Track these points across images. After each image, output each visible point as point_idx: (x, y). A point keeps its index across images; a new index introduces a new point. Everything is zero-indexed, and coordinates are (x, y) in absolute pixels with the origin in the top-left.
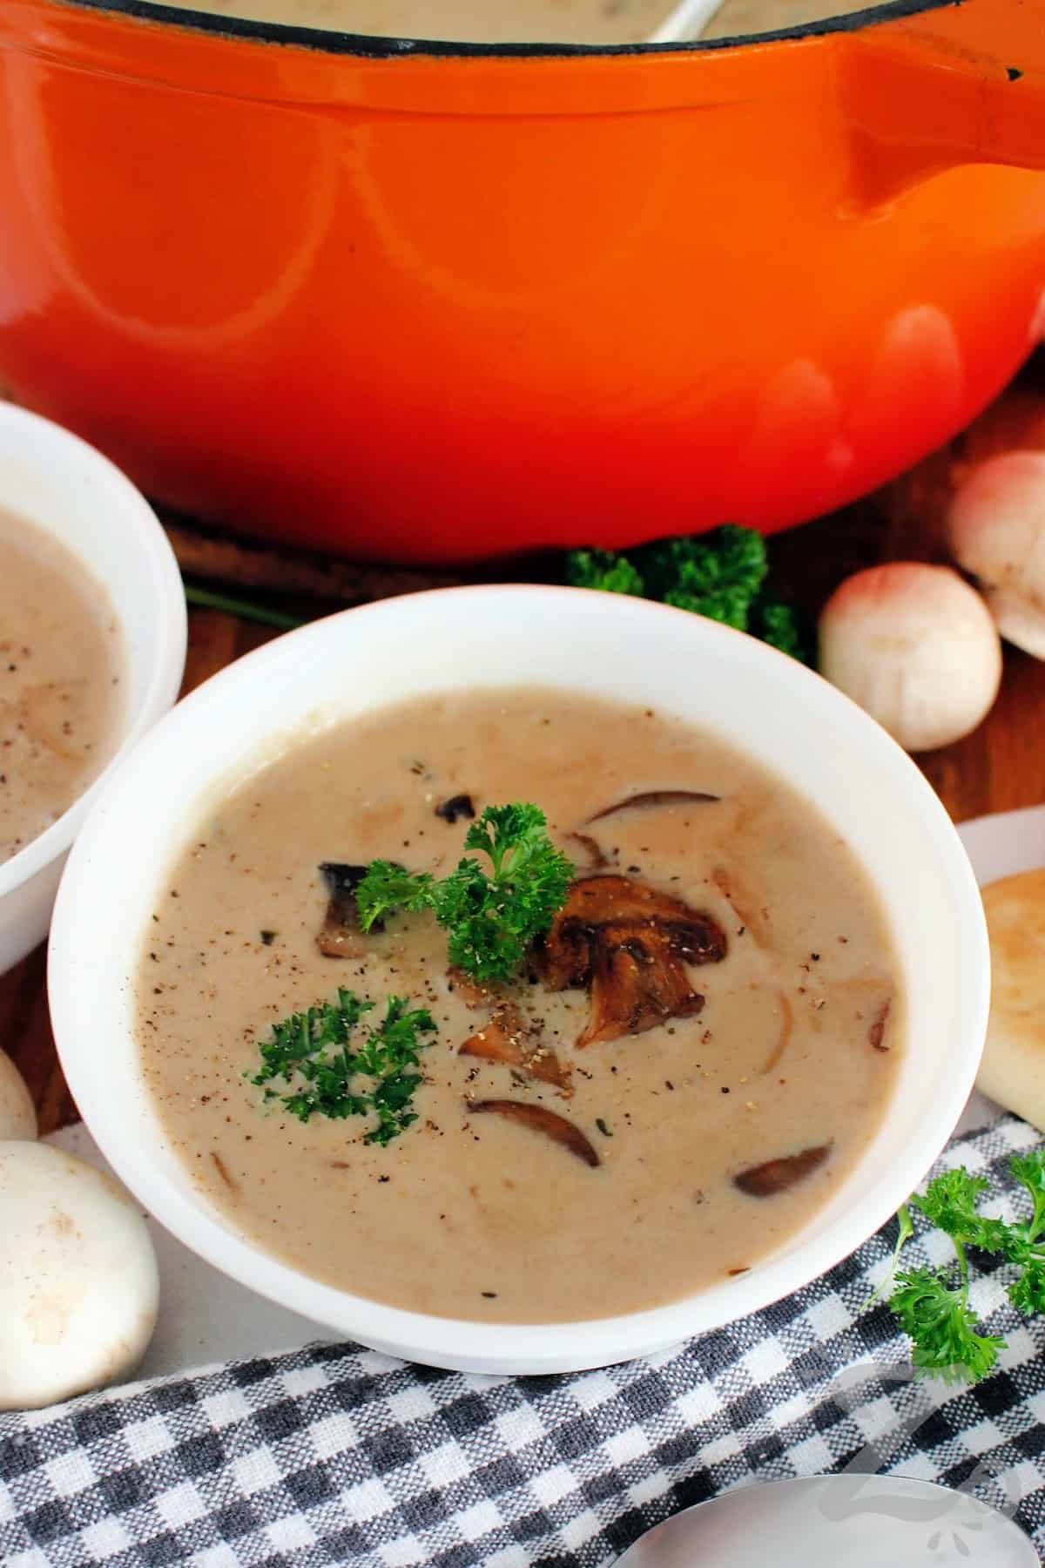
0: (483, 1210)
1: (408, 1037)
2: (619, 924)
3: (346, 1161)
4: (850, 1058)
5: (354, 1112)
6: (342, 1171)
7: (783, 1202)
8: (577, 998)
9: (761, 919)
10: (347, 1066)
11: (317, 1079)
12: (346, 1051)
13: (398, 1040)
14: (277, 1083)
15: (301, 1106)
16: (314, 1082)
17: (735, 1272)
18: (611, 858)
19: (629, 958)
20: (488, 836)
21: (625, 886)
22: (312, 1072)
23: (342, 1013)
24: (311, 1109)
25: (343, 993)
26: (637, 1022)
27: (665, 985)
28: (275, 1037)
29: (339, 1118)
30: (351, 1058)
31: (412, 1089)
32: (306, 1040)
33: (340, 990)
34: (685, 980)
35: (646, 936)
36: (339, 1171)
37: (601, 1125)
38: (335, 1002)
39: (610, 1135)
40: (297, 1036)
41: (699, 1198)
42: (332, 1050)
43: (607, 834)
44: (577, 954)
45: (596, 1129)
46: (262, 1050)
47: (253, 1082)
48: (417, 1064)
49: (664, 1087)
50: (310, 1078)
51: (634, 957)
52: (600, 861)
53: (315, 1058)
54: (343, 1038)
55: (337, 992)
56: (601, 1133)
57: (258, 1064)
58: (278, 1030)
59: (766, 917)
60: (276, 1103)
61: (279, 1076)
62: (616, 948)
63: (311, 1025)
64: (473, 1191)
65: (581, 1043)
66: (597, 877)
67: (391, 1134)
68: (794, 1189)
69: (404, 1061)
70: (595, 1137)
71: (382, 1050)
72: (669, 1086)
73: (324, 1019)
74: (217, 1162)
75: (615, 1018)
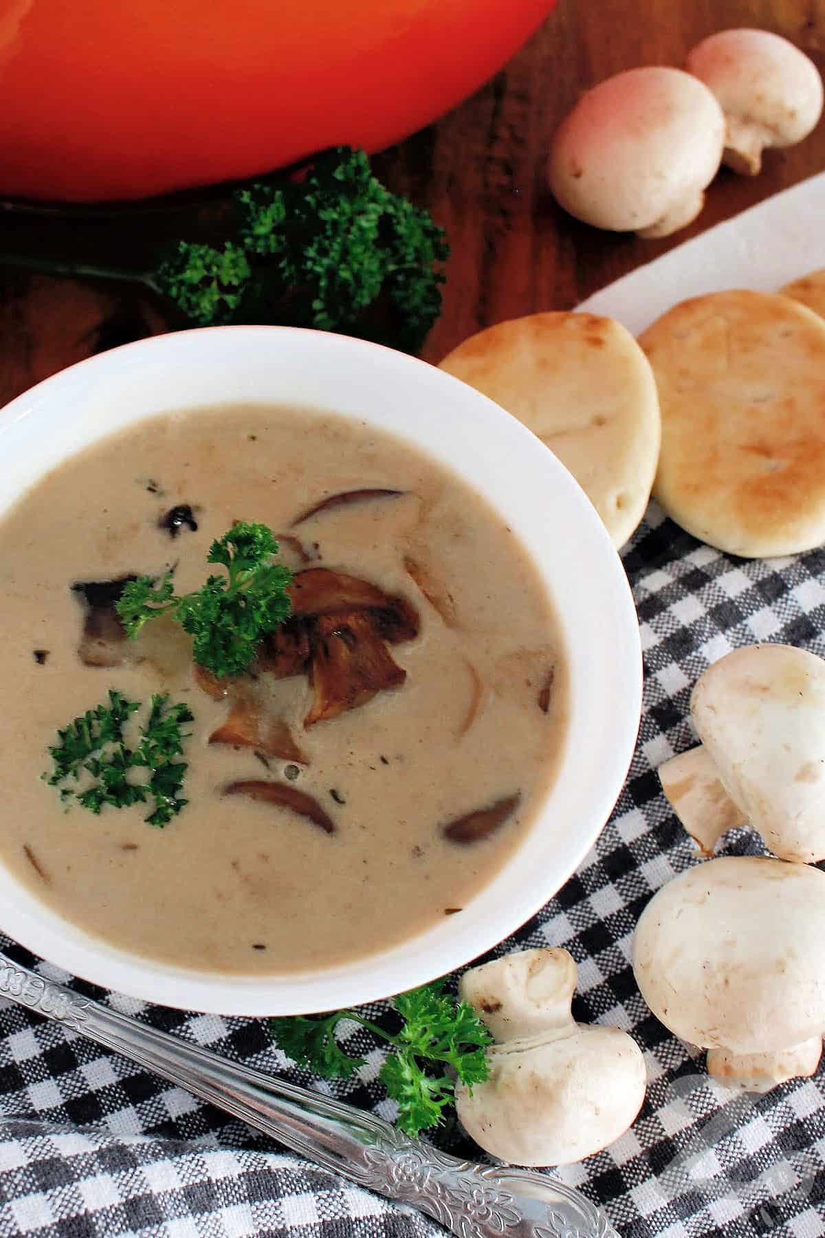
0: (246, 880)
1: (172, 732)
2: (329, 612)
3: (135, 842)
4: (525, 720)
5: (136, 800)
6: (133, 851)
7: (483, 848)
8: (301, 682)
9: (448, 601)
10: (124, 760)
11: (102, 775)
12: (122, 747)
13: (165, 736)
14: (69, 782)
15: (93, 799)
16: (99, 778)
17: (451, 911)
18: (312, 554)
19: (340, 641)
20: (228, 552)
21: (329, 579)
22: (97, 769)
23: (114, 712)
24: (101, 800)
25: (113, 695)
26: (353, 699)
27: (374, 663)
28: (61, 740)
29: (124, 806)
30: (127, 753)
31: (181, 777)
32: (88, 739)
33: (110, 692)
34: (389, 657)
35: (351, 621)
36: (131, 853)
37: (334, 794)
38: (106, 703)
39: (343, 802)
40: (80, 737)
41: (417, 851)
42: (110, 749)
43: (307, 533)
44: (298, 643)
45: (330, 797)
46: (53, 753)
47: (50, 784)
48: (182, 753)
49: (380, 762)
50: (96, 774)
51: (346, 642)
52: (305, 558)
53: (97, 755)
54: (118, 736)
55: (107, 694)
56: (334, 802)
57: (51, 766)
58: (63, 735)
59: (452, 600)
60: (73, 800)
61: (70, 776)
62: (329, 635)
63: (90, 726)
64: (234, 864)
65: (309, 723)
66: (305, 571)
67: (167, 819)
68: (492, 837)
69: (170, 752)
70: (329, 806)
71: (154, 747)
72: (384, 761)
73: (101, 722)
74: (29, 853)
75: (337, 698)
